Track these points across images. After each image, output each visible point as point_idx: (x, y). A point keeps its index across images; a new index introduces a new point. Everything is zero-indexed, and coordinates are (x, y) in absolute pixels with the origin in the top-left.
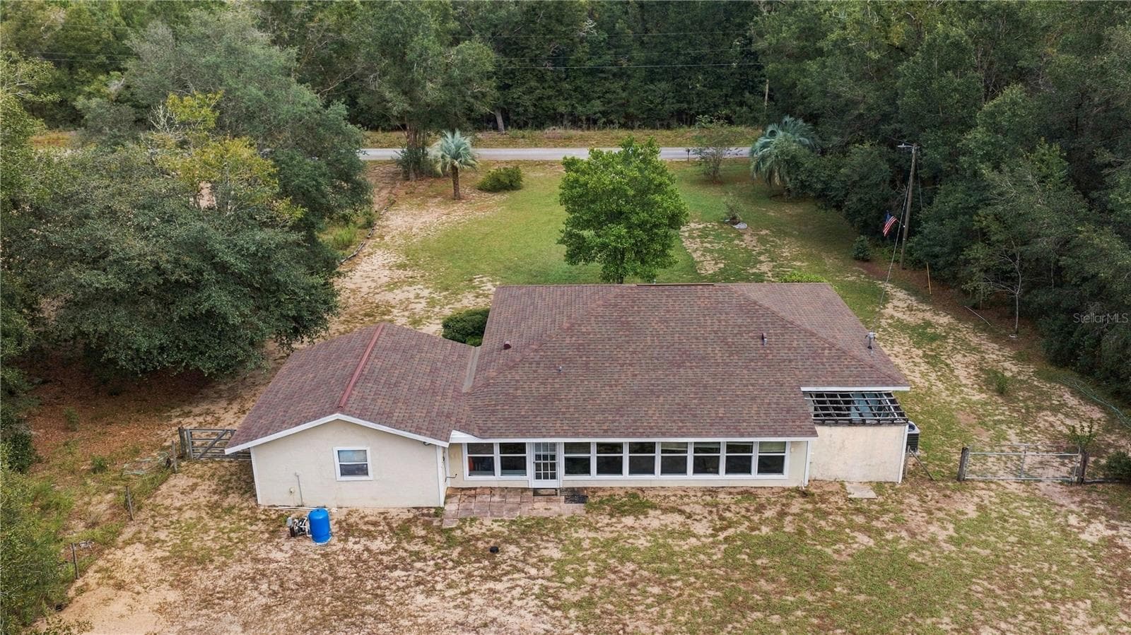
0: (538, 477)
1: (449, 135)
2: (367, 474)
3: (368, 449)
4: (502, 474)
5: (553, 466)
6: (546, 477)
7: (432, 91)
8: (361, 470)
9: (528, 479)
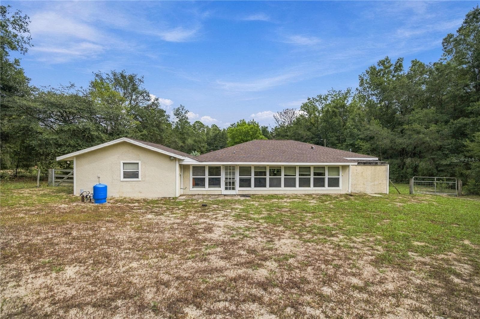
0: (226, 189)
1: (193, 152)
2: (138, 177)
3: (140, 162)
4: (209, 187)
5: (234, 183)
6: (230, 189)
7: (190, 141)
8: (135, 175)
9: (222, 190)
